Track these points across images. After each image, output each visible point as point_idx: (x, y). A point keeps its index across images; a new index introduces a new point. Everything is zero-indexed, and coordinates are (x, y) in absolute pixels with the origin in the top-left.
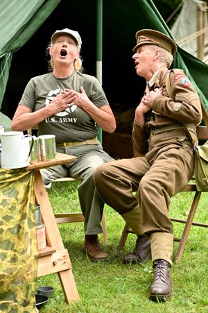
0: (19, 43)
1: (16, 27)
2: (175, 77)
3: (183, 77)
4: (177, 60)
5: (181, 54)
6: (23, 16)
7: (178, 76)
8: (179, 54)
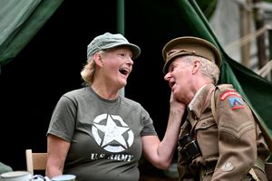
0: (11, 52)
1: (5, 30)
2: (221, 96)
3: (234, 95)
4: (225, 74)
5: (231, 66)
6: (15, 16)
7: (225, 95)
8: (228, 66)
